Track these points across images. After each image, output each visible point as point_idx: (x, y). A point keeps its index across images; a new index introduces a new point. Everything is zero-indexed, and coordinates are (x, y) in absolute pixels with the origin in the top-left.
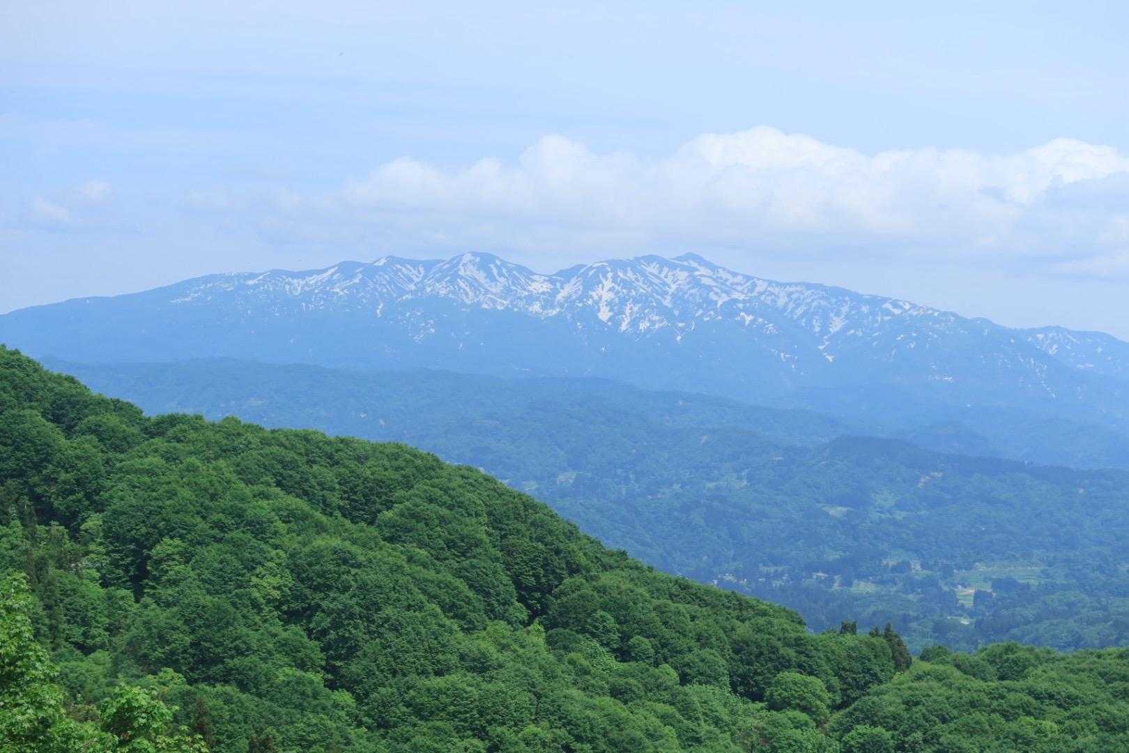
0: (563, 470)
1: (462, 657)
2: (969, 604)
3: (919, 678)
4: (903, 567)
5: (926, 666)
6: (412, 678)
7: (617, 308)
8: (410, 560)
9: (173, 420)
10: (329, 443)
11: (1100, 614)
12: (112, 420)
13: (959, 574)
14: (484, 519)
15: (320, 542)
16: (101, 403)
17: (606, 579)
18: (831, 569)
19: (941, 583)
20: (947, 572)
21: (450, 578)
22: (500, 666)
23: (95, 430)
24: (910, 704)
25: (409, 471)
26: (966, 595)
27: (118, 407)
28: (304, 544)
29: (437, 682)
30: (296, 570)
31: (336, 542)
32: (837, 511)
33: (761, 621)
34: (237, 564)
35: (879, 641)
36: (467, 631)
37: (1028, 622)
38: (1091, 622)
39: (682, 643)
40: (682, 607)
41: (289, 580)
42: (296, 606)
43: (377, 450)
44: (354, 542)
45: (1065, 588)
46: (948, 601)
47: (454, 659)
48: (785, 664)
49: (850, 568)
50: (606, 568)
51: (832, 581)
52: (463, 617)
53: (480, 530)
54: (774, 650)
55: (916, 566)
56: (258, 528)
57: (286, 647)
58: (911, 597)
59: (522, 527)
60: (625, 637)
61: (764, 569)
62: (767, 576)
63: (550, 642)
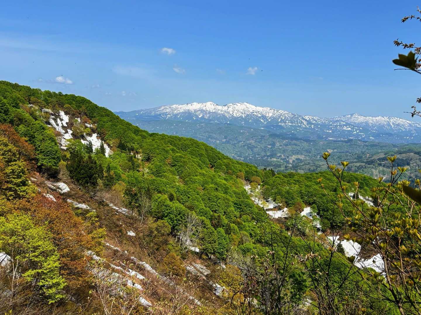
0: (224, 139)
1: (200, 173)
2: (291, 162)
3: (276, 178)
4: (280, 156)
5: (278, 175)
6: (192, 177)
7: (233, 112)
8: (192, 157)
9: (154, 134)
10: (179, 138)
11: (314, 165)
12: (144, 134)
13: (290, 157)
14: (205, 150)
15: (177, 154)
16: (142, 131)
17: (225, 161)
18: (268, 156)
19: (287, 159)
20: (288, 157)
21: (198, 161)
22: (206, 175)
23: (140, 135)
24: (274, 182)
25: (192, 143)
26: (291, 161)
27: (144, 131)
28: (175, 155)
29: (196, 177)
30: (173, 159)
31: (180, 154)
32: (270, 147)
33: (250, 168)
34: (163, 158)
35: (270, 171)
36: (201, 169)
37: (301, 166)
38: (312, 166)
39: (236, 171)
40: (237, 165)
41: (172, 160)
42: (173, 164)
43: (187, 139)
44: (183, 154)
45: (308, 160)
46: (288, 162)
47: (199, 174)
48: (253, 175)
49: (272, 156)
50: (224, 159)
51: (268, 158)
52: (200, 167)
53: (204, 152)
54: (252, 172)
55: (283, 156)
56: (167, 152)
57: (171, 172)
58: (281, 161)
59: (211, 152)
60: (227, 170)
61: (257, 156)
62: (257, 157)
63: (215, 171)
